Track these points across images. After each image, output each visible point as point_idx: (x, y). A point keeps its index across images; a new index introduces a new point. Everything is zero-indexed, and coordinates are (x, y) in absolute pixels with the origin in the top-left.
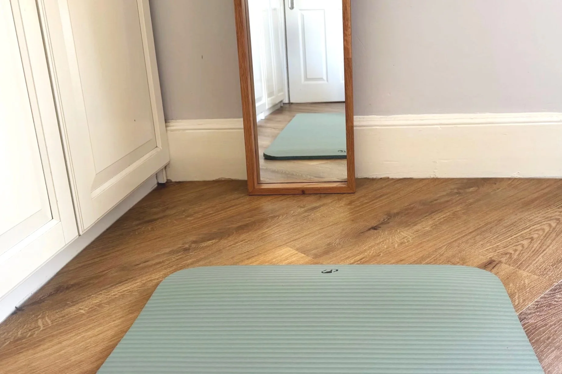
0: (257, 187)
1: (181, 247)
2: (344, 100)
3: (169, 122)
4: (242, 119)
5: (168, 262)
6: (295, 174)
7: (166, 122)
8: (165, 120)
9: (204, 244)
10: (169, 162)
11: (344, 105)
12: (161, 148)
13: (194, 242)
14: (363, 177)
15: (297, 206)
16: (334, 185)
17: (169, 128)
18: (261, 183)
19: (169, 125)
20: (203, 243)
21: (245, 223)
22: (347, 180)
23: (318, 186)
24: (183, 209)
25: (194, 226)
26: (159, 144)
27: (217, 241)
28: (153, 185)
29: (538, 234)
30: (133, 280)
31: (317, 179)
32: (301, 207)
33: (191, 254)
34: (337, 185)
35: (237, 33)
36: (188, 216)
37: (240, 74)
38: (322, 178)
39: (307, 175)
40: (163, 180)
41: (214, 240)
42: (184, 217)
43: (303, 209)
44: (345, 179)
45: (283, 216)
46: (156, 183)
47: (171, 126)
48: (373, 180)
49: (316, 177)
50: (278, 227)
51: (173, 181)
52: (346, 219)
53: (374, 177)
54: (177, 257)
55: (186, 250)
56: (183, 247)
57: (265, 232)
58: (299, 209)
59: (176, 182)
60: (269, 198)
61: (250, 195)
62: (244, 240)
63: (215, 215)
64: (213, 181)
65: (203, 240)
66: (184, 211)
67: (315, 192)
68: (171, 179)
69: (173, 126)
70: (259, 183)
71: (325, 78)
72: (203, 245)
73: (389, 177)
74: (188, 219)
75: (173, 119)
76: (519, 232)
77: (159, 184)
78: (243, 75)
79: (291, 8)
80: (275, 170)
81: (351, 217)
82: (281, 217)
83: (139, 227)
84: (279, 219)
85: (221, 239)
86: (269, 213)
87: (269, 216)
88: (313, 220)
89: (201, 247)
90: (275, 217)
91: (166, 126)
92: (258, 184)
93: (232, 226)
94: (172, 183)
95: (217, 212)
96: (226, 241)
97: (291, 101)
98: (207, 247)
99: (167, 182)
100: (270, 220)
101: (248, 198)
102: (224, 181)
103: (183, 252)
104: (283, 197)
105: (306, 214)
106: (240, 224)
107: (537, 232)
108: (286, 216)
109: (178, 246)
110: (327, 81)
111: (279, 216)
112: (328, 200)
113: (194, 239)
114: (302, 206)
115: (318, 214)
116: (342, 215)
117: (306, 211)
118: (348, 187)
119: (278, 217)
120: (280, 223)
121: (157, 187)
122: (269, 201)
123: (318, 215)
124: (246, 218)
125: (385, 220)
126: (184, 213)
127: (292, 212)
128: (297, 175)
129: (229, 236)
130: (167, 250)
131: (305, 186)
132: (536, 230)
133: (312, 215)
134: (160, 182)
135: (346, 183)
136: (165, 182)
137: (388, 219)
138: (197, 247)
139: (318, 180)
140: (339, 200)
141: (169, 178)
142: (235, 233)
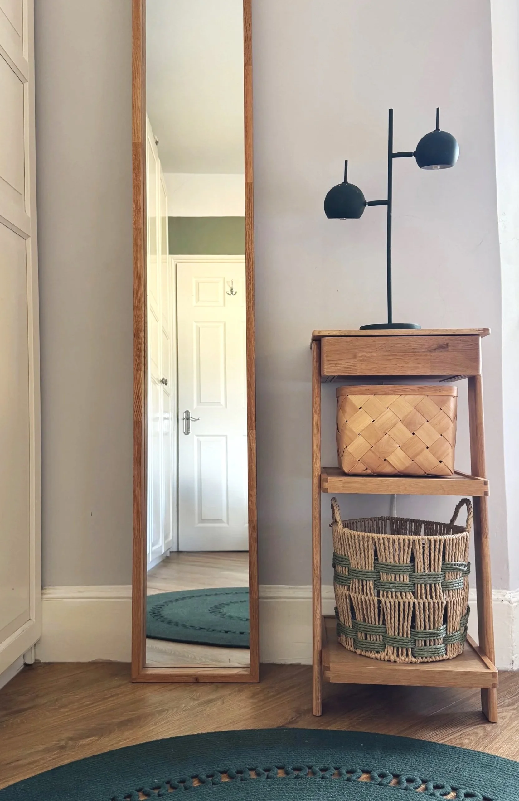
0: (142, 672)
1: (56, 744)
2: (247, 548)
3: (45, 589)
4: (131, 586)
5: (42, 762)
6: (187, 656)
7: (42, 589)
8: (42, 586)
9: (83, 742)
10: (41, 637)
11: (247, 555)
12: (34, 620)
13: (71, 739)
14: (269, 662)
15: (190, 697)
16: (235, 672)
17: (45, 596)
18: (147, 668)
19: (45, 592)
20: (81, 741)
21: (127, 718)
22: (249, 666)
23: (214, 673)
24: (55, 698)
25: (70, 719)
26: (33, 617)
27: (97, 738)
28: (20, 666)
29: (469, 739)
30: (6, 781)
31: (214, 664)
32: (194, 700)
33: (69, 752)
34: (238, 672)
35: (134, 492)
36: (62, 707)
37: (134, 535)
38: (219, 662)
39: (202, 657)
40: (30, 661)
41: (93, 738)
42: (57, 707)
43: (196, 702)
44: (248, 665)
45: (173, 710)
46: (23, 663)
47: (47, 594)
48: (282, 666)
49: (212, 660)
50: (167, 725)
51: (42, 661)
52: (247, 717)
53: (283, 662)
54: (53, 755)
55: (62, 747)
56: (58, 744)
57: (153, 729)
58: (192, 702)
59: (45, 663)
60: (157, 687)
61: (133, 683)
62: (128, 739)
63: (94, 706)
64: (89, 663)
65: (81, 737)
66: (57, 700)
67: (212, 681)
68: (40, 659)
69: (50, 594)
70: (145, 667)
71: (225, 519)
72: (81, 743)
73: (300, 663)
74: (62, 710)
75: (50, 585)
76: (448, 736)
77: (26, 665)
78: (136, 537)
79: (186, 433)
80: (162, 649)
81: (254, 714)
82: (170, 712)
83: (7, 718)
84: (168, 713)
85: (102, 736)
86: (156, 706)
87: (157, 709)
88: (208, 715)
89: (79, 745)
90: (163, 711)
91: (42, 594)
92: (143, 668)
93: (114, 721)
94: (40, 664)
95: (95, 703)
96: (107, 739)
97: (180, 549)
98: (85, 745)
99: (34, 663)
100: (157, 715)
101: (130, 686)
102: (101, 663)
103: (59, 750)
104: (173, 686)
105: (200, 709)
106: (123, 719)
107: (468, 737)
108: (176, 711)
109: (54, 743)
110: (228, 523)
111: (168, 710)
112: (226, 692)
113: (71, 736)
114: (195, 698)
115: (214, 709)
116: (243, 710)
117: (200, 705)
118: (251, 675)
119: (166, 712)
120: (169, 719)
121: (23, 669)
122: (155, 690)
123: (214, 711)
124: (129, 712)
125: (293, 718)
126: (57, 703)
127: (184, 705)
128: (190, 656)
129: (110, 732)
130: (42, 747)
131: (200, 673)
132: (468, 735)
133: (208, 709)
134: (27, 663)
135: (249, 669)
136: (32, 663)
137: (297, 718)
138: (74, 745)
139: (216, 665)
140: (240, 691)
141: (37, 658)
142: (117, 729)
